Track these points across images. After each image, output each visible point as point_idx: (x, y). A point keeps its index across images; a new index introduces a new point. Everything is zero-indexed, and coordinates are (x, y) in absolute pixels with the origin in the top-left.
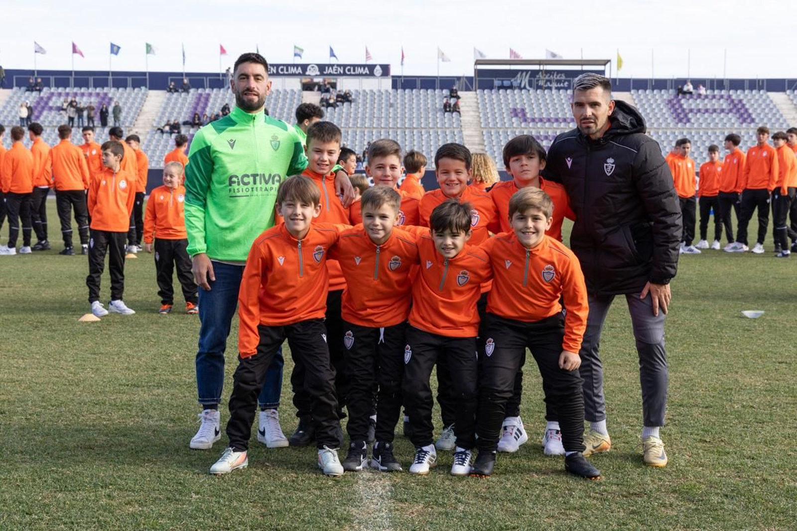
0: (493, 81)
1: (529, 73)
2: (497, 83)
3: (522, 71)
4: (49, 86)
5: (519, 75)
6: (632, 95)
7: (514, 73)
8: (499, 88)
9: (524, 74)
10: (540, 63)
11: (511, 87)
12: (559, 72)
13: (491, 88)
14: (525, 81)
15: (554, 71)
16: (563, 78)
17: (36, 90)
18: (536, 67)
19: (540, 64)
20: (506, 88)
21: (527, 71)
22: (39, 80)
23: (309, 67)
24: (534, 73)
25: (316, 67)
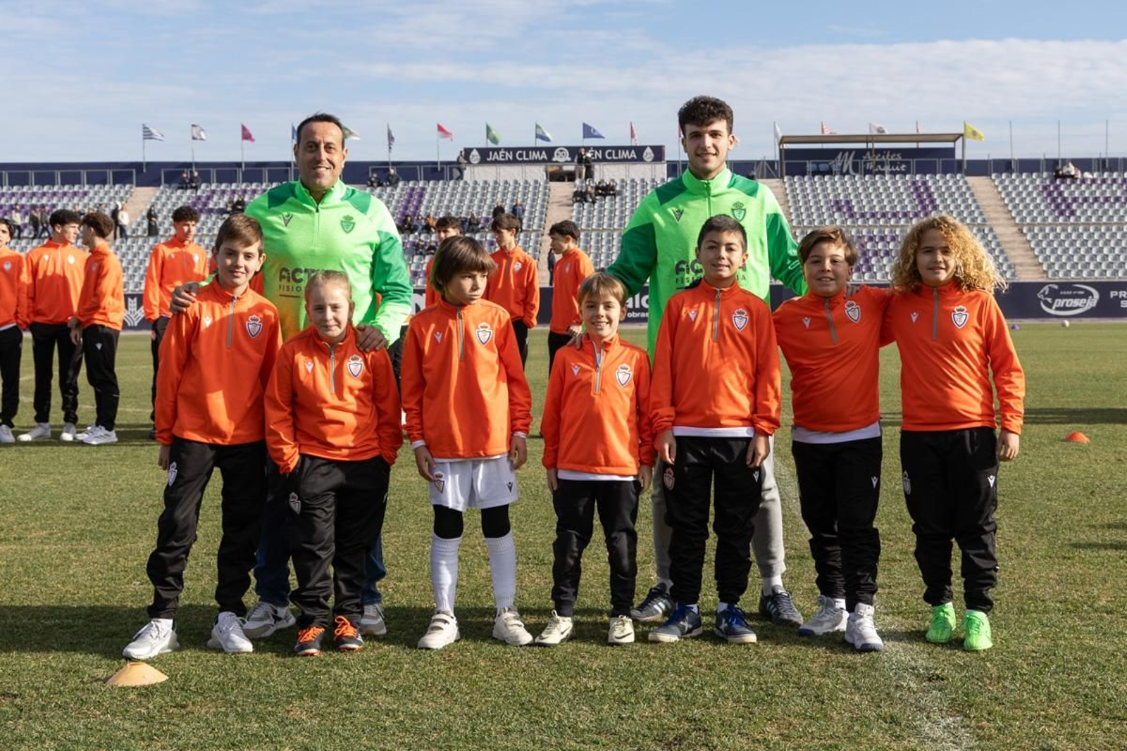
0: (806, 164)
1: (853, 153)
2: (810, 166)
3: (844, 151)
4: (208, 181)
5: (839, 157)
6: (994, 181)
7: (833, 154)
8: (814, 173)
9: (847, 154)
10: (867, 139)
11: (830, 172)
12: (893, 151)
13: (803, 173)
14: (849, 163)
15: (887, 150)
16: (899, 159)
17: (192, 187)
18: (863, 146)
19: (867, 142)
20: (823, 174)
21: (850, 151)
22: (196, 174)
23: (556, 151)
24: (860, 153)
25: (567, 152)
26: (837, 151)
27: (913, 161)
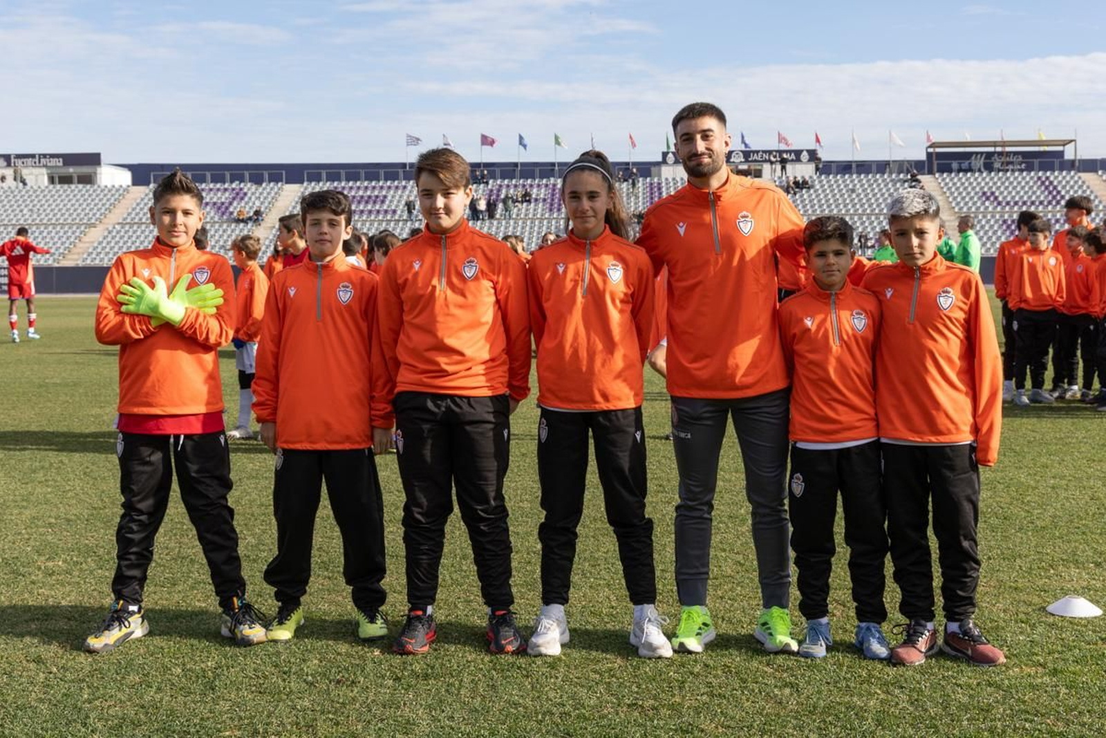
0: (950, 164)
1: (984, 156)
2: (955, 165)
3: (977, 153)
4: (495, 178)
5: (973, 158)
7: (968, 156)
8: (960, 170)
9: (979, 156)
10: (995, 144)
11: (970, 170)
12: (1015, 153)
13: (950, 171)
14: (980, 162)
15: (1010, 152)
16: (1020, 159)
17: (484, 183)
18: (991, 149)
19: (995, 146)
20: (966, 171)
21: (982, 153)
22: (486, 172)
23: (733, 155)
24: (989, 155)
25: (741, 154)
26: (971, 154)
27: (1036, 162)
